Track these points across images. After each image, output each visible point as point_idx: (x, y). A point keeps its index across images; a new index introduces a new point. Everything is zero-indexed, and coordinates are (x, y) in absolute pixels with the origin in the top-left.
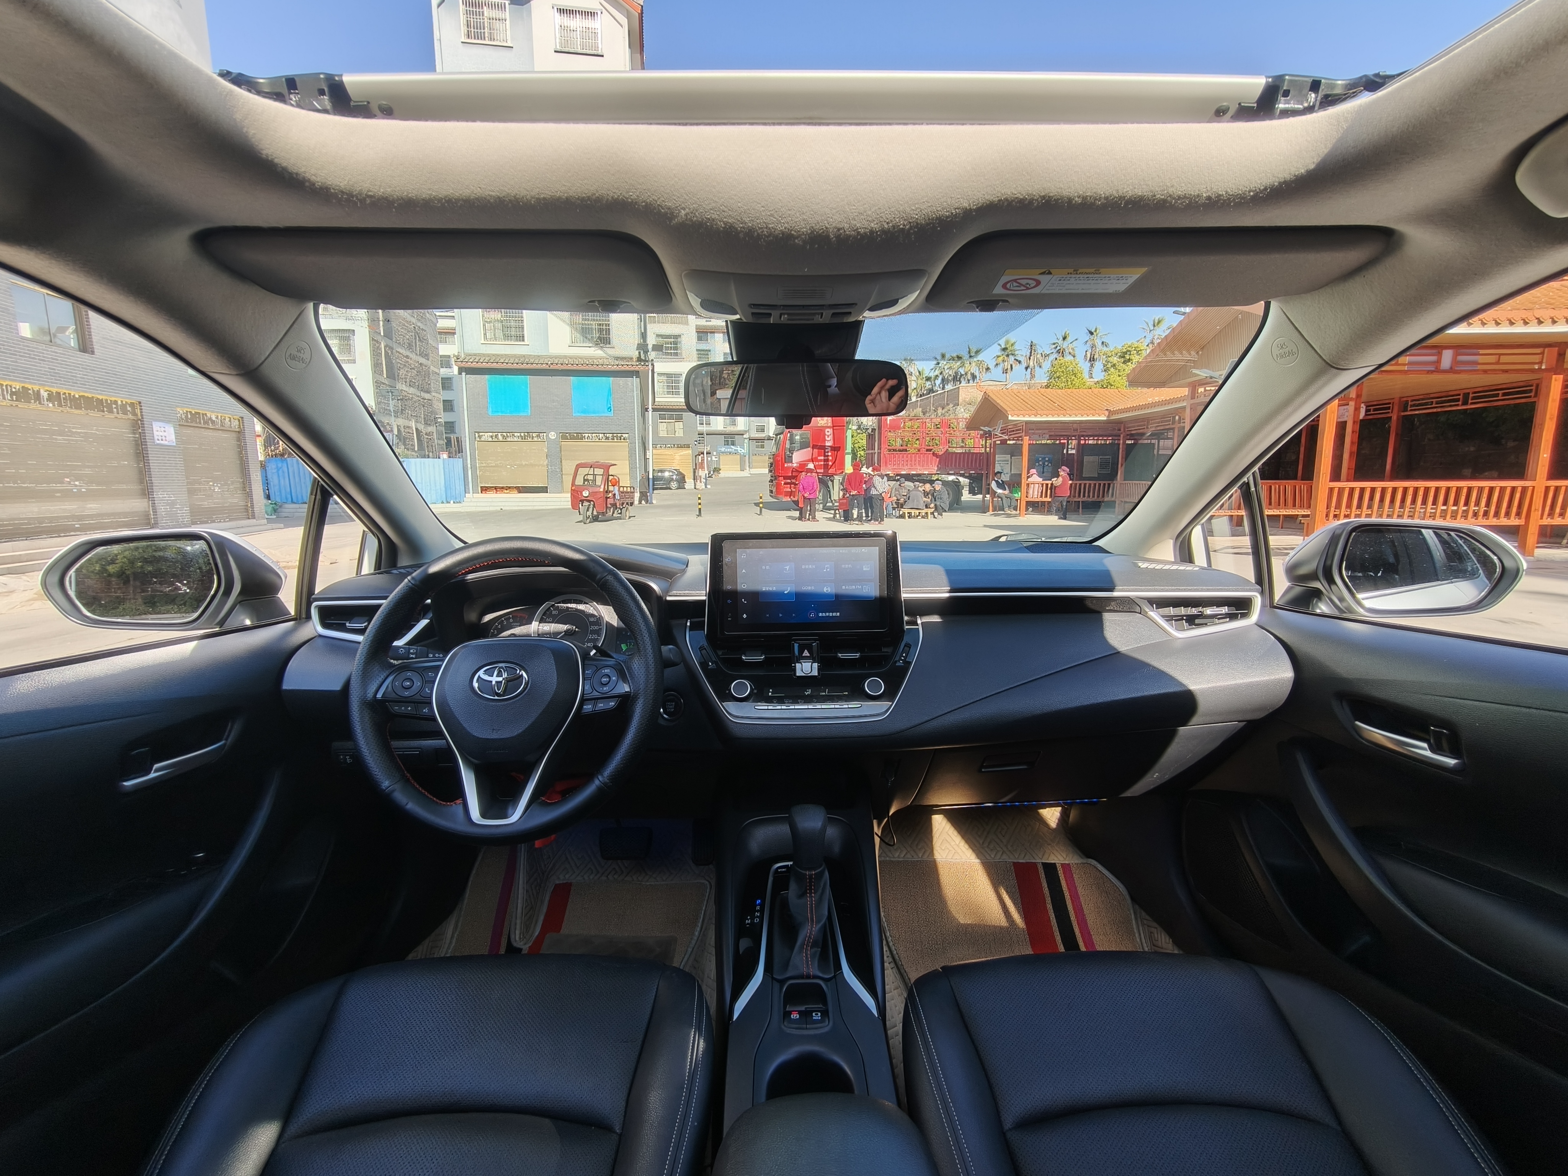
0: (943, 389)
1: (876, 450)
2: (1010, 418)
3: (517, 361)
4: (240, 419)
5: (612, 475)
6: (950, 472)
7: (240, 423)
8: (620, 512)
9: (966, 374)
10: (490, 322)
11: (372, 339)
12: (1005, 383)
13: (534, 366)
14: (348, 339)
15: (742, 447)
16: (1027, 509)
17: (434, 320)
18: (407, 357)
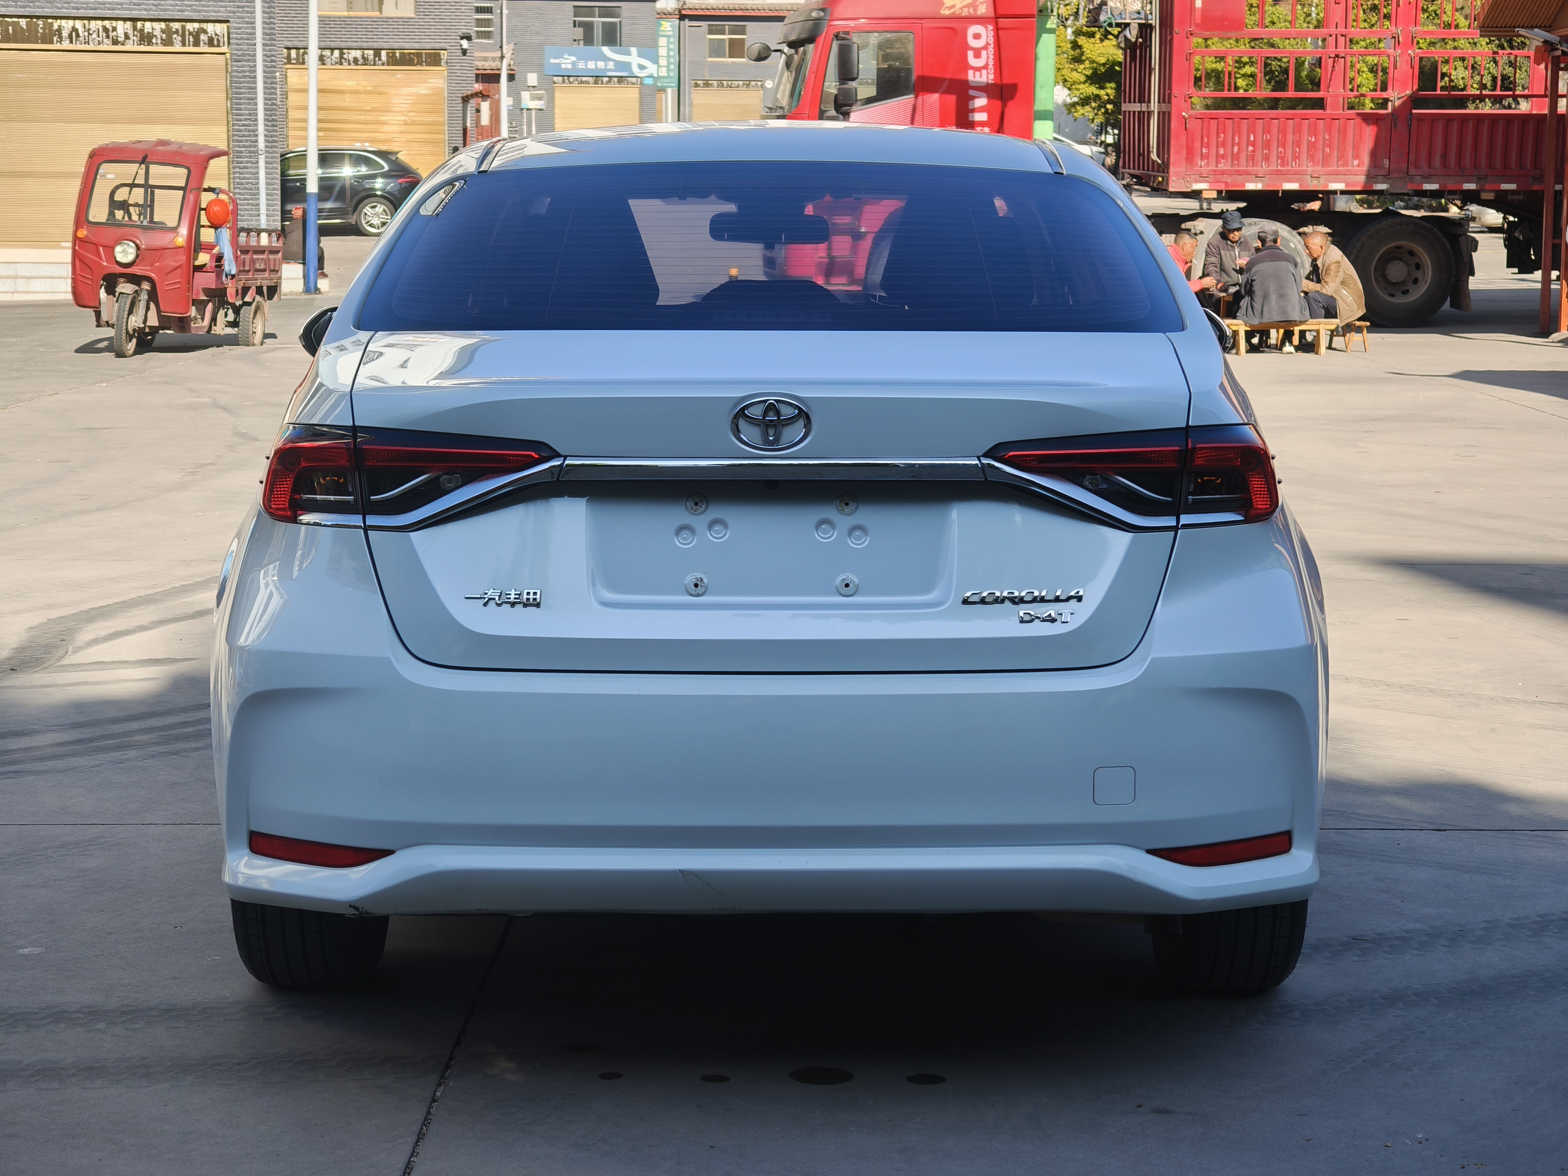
1: (1154, 106)
5: (210, 190)
6: (1427, 187)
8: (231, 317)
15: (649, 51)
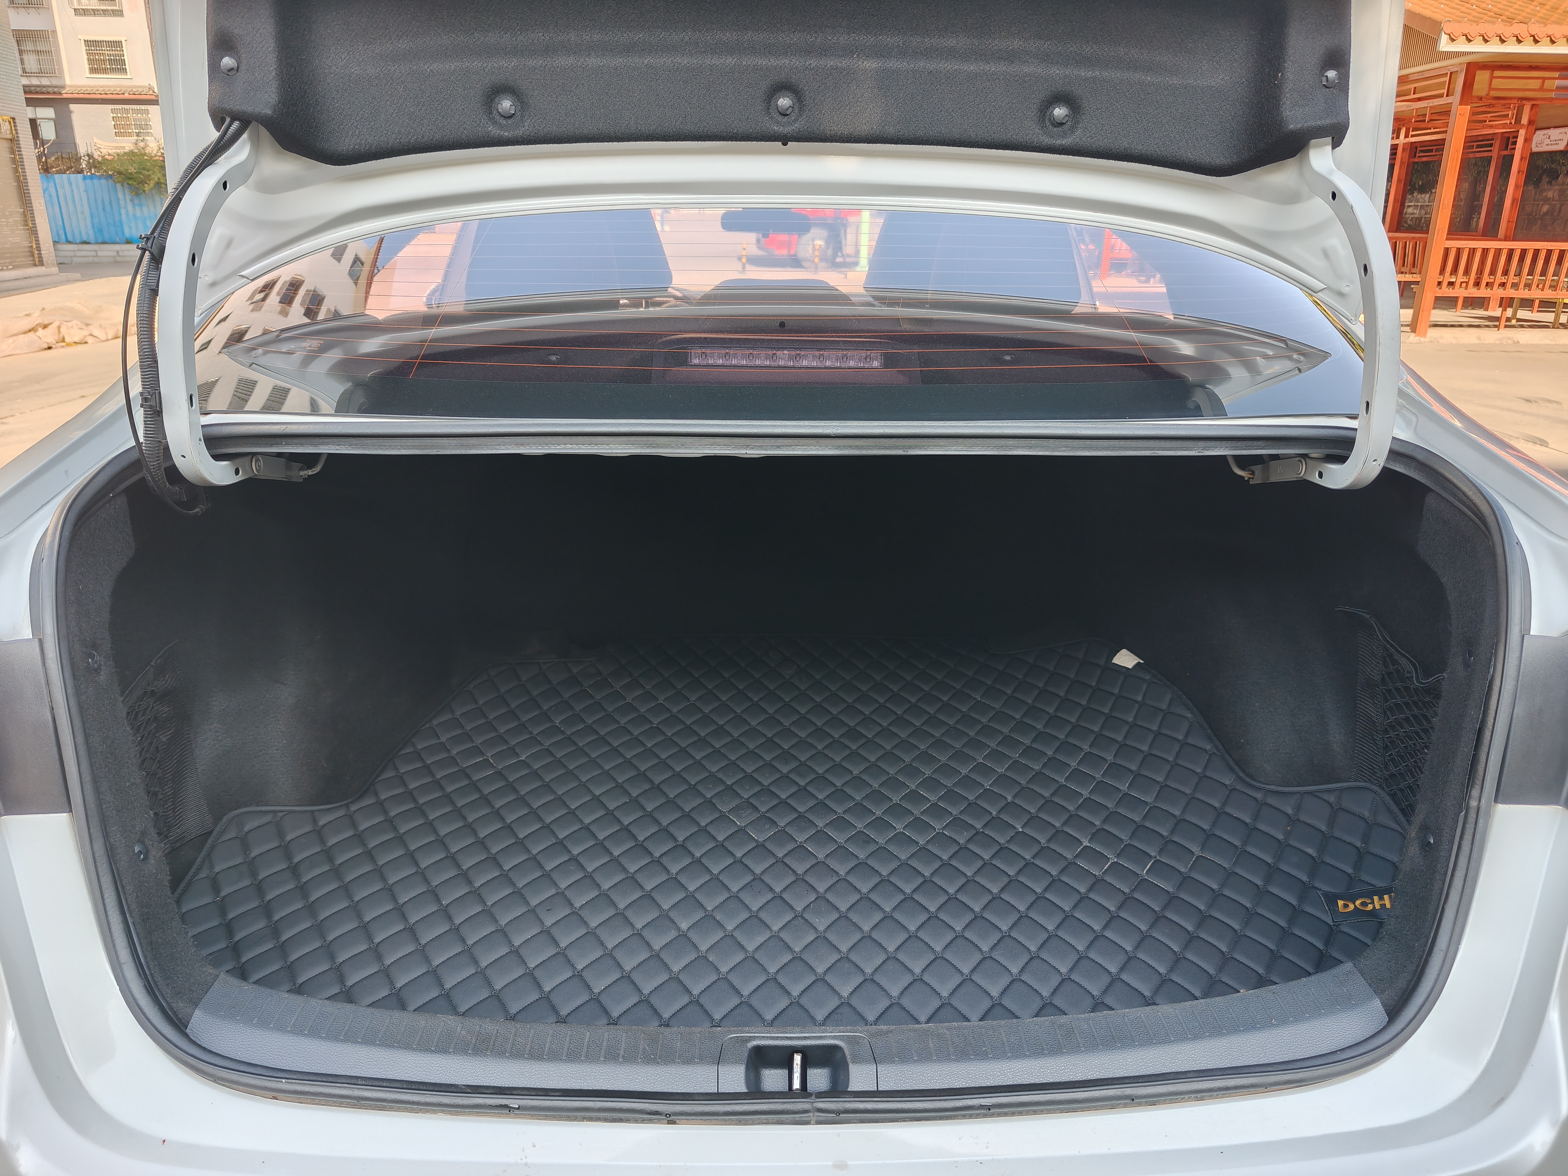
4: (11, 120)
7: (11, 127)
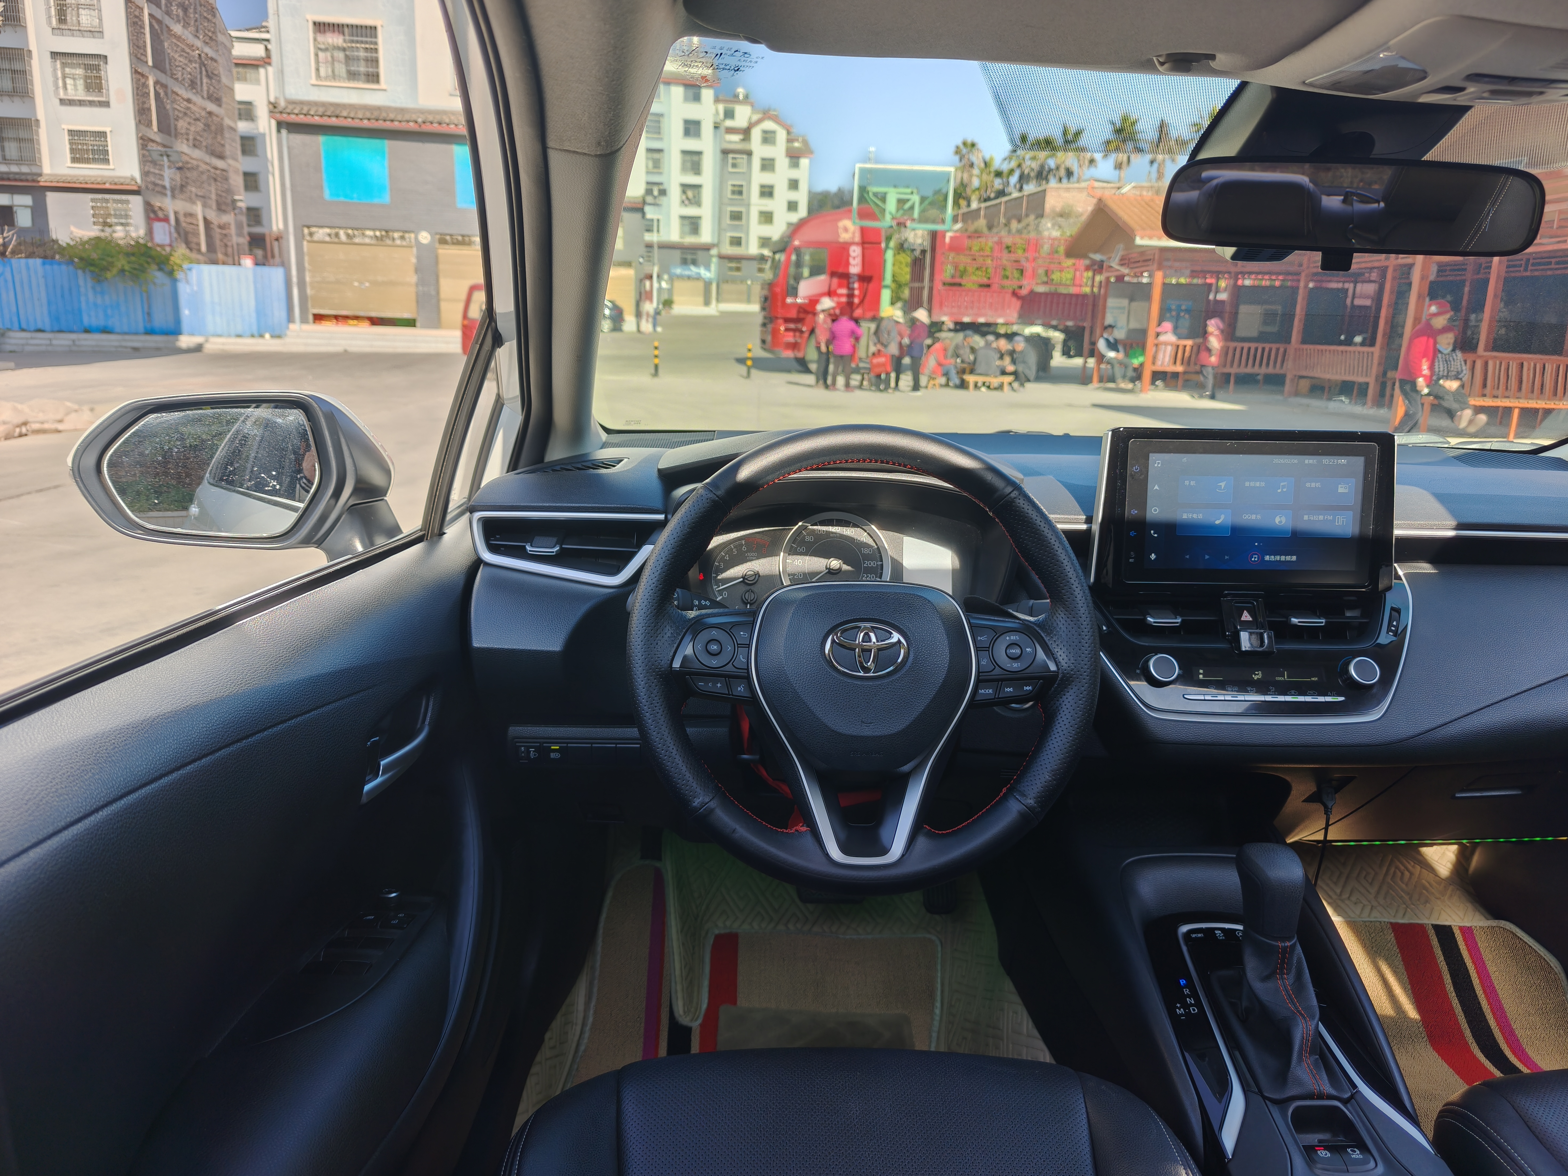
0: (1021, 189)
2: (1139, 241)
3: (368, 115)
6: (1035, 321)
9: (1058, 168)
10: (326, 50)
11: (135, 72)
12: (1118, 185)
13: (396, 125)
14: (97, 68)
15: (708, 267)
16: (1153, 382)
17: (228, 44)
18: (189, 101)
